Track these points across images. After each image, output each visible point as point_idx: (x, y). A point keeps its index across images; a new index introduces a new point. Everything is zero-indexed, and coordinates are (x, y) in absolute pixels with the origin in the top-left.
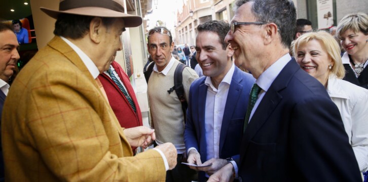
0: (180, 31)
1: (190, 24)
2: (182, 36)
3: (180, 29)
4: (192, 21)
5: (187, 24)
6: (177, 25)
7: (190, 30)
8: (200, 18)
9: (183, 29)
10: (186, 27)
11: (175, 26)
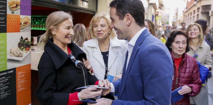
0: (186, 16)
1: (194, 11)
2: (187, 20)
3: (187, 14)
4: (195, 8)
5: (192, 11)
6: (185, 11)
7: (194, 15)
8: (202, 6)
9: (189, 15)
10: (191, 13)
11: (183, 12)
